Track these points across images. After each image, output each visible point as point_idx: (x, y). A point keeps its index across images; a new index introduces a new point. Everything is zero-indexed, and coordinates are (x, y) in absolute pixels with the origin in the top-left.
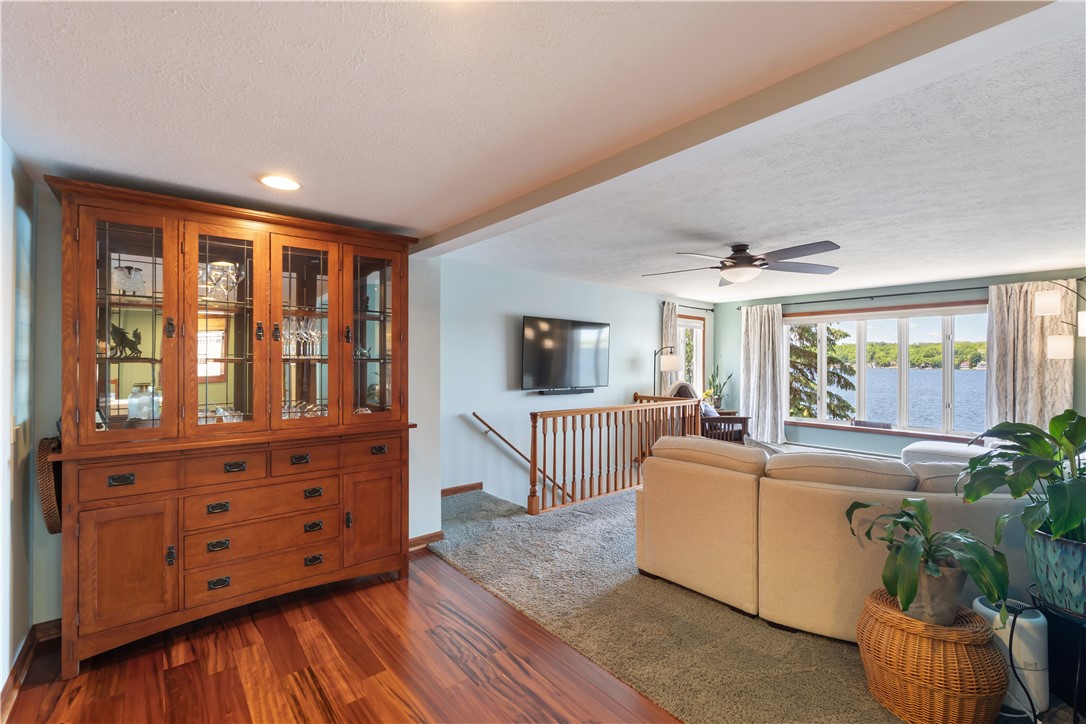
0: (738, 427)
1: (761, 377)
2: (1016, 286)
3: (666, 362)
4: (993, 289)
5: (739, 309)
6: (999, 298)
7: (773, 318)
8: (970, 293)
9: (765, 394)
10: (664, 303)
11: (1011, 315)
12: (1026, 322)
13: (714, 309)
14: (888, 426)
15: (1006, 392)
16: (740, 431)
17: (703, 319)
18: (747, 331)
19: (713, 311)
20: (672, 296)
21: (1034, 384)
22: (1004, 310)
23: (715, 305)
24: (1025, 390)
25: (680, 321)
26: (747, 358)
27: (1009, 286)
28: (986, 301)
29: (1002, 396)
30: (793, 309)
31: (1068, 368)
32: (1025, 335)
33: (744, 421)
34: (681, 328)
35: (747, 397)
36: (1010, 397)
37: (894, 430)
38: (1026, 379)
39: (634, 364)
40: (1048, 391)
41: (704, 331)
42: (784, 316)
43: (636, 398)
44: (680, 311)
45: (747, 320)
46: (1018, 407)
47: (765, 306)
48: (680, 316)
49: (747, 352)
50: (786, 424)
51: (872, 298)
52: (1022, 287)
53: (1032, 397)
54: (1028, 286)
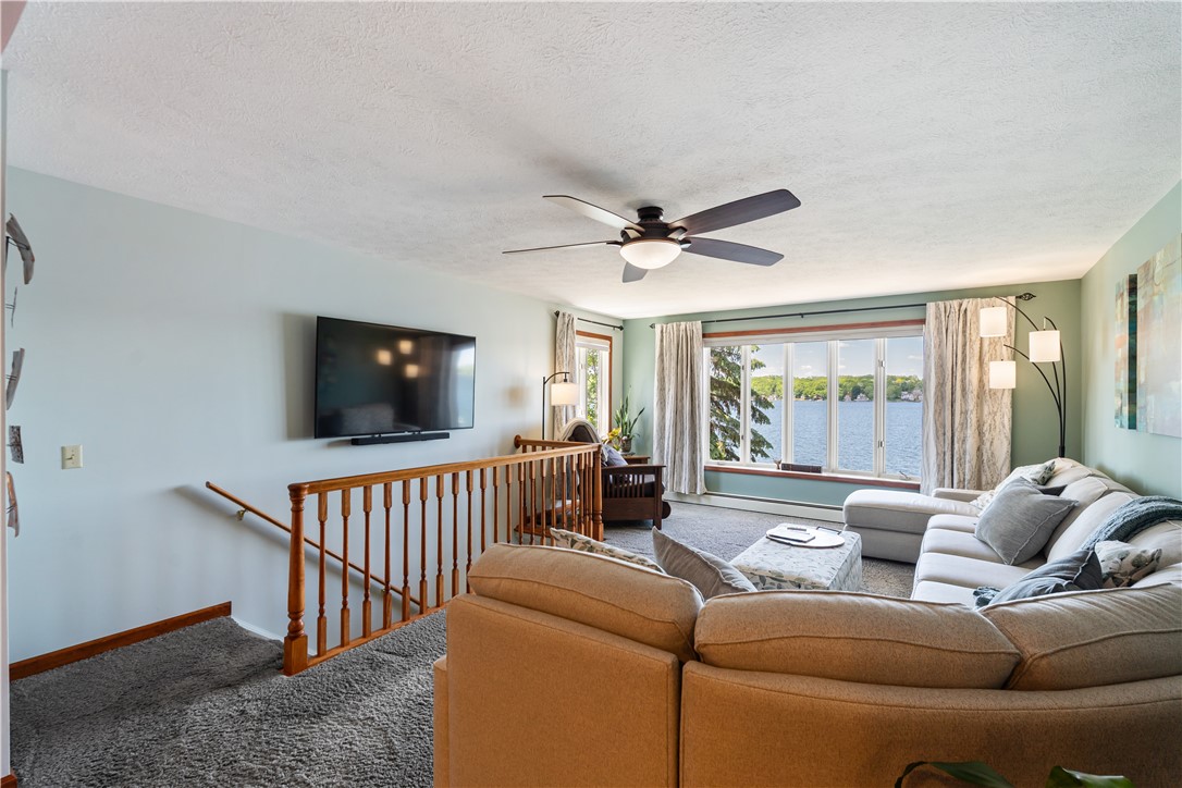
0: (650, 478)
1: (678, 412)
2: (955, 303)
3: (560, 393)
4: (931, 307)
5: (652, 326)
6: (937, 318)
7: (692, 339)
8: (905, 312)
9: (682, 433)
10: (557, 314)
11: (950, 338)
12: (964, 345)
13: (623, 326)
14: (818, 470)
15: (944, 428)
16: (652, 484)
17: (609, 339)
18: (661, 354)
19: (621, 328)
20: (568, 304)
21: (973, 418)
22: (944, 331)
23: (624, 321)
24: (964, 425)
25: (579, 339)
26: (662, 389)
27: (948, 303)
28: (923, 321)
29: (940, 433)
30: (714, 328)
31: (1007, 400)
32: (964, 361)
33: (657, 471)
34: (581, 349)
35: (662, 437)
36: (949, 434)
37: (824, 474)
38: (965, 413)
39: (515, 395)
40: (986, 427)
41: (611, 354)
42: (704, 336)
43: (519, 443)
44: (578, 325)
45: (662, 341)
46: (956, 446)
47: (683, 324)
48: (579, 333)
49: (662, 380)
50: (707, 469)
51: (802, 315)
52: (961, 305)
53: (971, 433)
54: (968, 303)
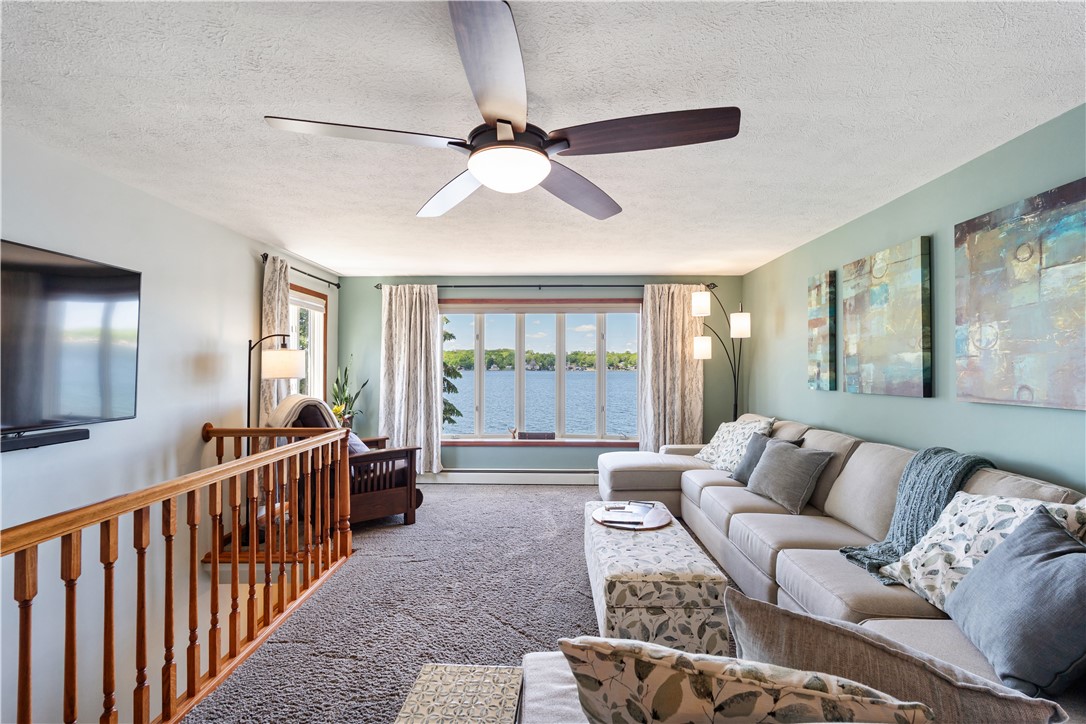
0: (401, 464)
1: (411, 383)
2: (666, 286)
3: (271, 361)
4: (648, 287)
5: (378, 287)
6: (653, 298)
7: (427, 304)
8: (627, 291)
9: (416, 407)
10: (265, 257)
11: (662, 315)
12: (672, 322)
13: (340, 283)
14: (552, 436)
15: (659, 392)
16: (403, 471)
17: (324, 297)
18: (390, 319)
19: (338, 286)
20: (281, 245)
21: (678, 383)
22: (656, 310)
23: (339, 277)
24: (673, 390)
25: (293, 295)
26: (390, 358)
27: (661, 286)
28: (641, 301)
29: (656, 397)
30: (450, 294)
31: (700, 368)
32: (672, 336)
33: (409, 454)
34: (294, 305)
35: (390, 413)
36: (662, 398)
37: (557, 440)
38: (673, 379)
40: (687, 391)
41: (326, 316)
42: (440, 301)
43: (210, 434)
44: (293, 278)
45: (390, 304)
46: (668, 407)
47: (416, 288)
48: (294, 287)
49: (390, 349)
50: (445, 445)
51: (540, 287)
52: (669, 289)
53: (678, 395)
54: (675, 288)
